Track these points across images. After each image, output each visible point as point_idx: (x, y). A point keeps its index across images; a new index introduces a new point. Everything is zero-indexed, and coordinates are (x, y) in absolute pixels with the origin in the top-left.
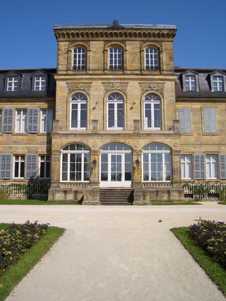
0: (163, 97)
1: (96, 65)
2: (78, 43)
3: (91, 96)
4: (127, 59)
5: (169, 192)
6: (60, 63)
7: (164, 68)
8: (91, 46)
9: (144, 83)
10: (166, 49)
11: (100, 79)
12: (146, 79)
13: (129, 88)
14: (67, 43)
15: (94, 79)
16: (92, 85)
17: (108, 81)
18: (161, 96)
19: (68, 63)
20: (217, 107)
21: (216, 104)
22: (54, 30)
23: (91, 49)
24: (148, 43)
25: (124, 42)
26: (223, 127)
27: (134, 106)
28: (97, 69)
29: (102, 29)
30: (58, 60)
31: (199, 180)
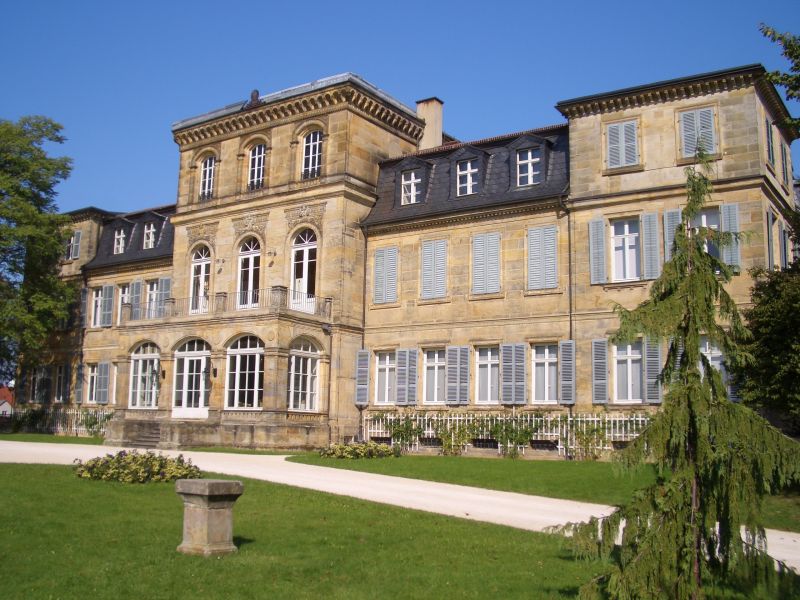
0: (321, 233)
1: (227, 187)
2: (204, 149)
3: (217, 248)
4: (271, 165)
5: (252, 429)
6: (181, 193)
7: (328, 171)
8: (222, 151)
9: (293, 209)
10: (335, 128)
11: (230, 213)
12: (294, 201)
13: (269, 224)
14: (191, 152)
15: (220, 215)
16: (219, 226)
17: (240, 216)
18: (317, 232)
19: (192, 191)
20: (449, 237)
21: (449, 228)
22: (174, 132)
23: (222, 158)
24: (305, 124)
25: (267, 130)
26: (461, 281)
27: (276, 259)
28: (227, 193)
29: (234, 113)
30: (179, 186)
31: (406, 406)
